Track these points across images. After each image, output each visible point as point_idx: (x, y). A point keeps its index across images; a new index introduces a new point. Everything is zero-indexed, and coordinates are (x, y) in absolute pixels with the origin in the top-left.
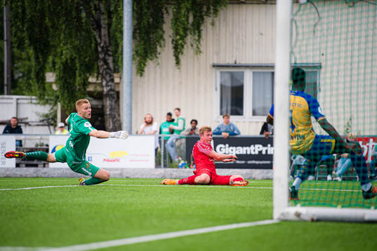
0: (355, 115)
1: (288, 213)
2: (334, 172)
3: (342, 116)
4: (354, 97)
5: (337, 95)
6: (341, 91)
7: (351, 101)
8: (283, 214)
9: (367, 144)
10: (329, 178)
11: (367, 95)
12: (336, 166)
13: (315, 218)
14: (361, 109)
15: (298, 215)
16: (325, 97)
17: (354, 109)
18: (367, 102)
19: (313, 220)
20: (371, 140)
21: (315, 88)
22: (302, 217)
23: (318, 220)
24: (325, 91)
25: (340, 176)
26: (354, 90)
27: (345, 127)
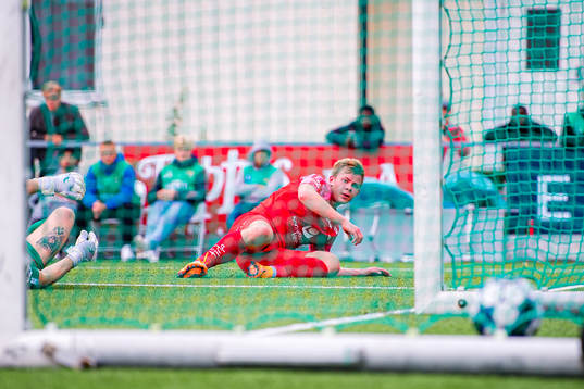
0: (193, 88)
1: (24, 349)
2: (138, 238)
3: (160, 91)
4: (191, 41)
5: (148, 37)
6: (158, 26)
7: (182, 50)
8: (9, 352)
9: (224, 165)
10: (126, 252)
11: (224, 37)
12: (145, 222)
13: (92, 360)
14: (208, 71)
15: (49, 351)
16: (115, 41)
17: (192, 72)
18: (224, 53)
19: (86, 366)
20: (233, 154)
21: (90, 19)
22: (61, 357)
23: (101, 365)
24: (116, 25)
25: (153, 247)
26: (191, 24)
27: (167, 119)
